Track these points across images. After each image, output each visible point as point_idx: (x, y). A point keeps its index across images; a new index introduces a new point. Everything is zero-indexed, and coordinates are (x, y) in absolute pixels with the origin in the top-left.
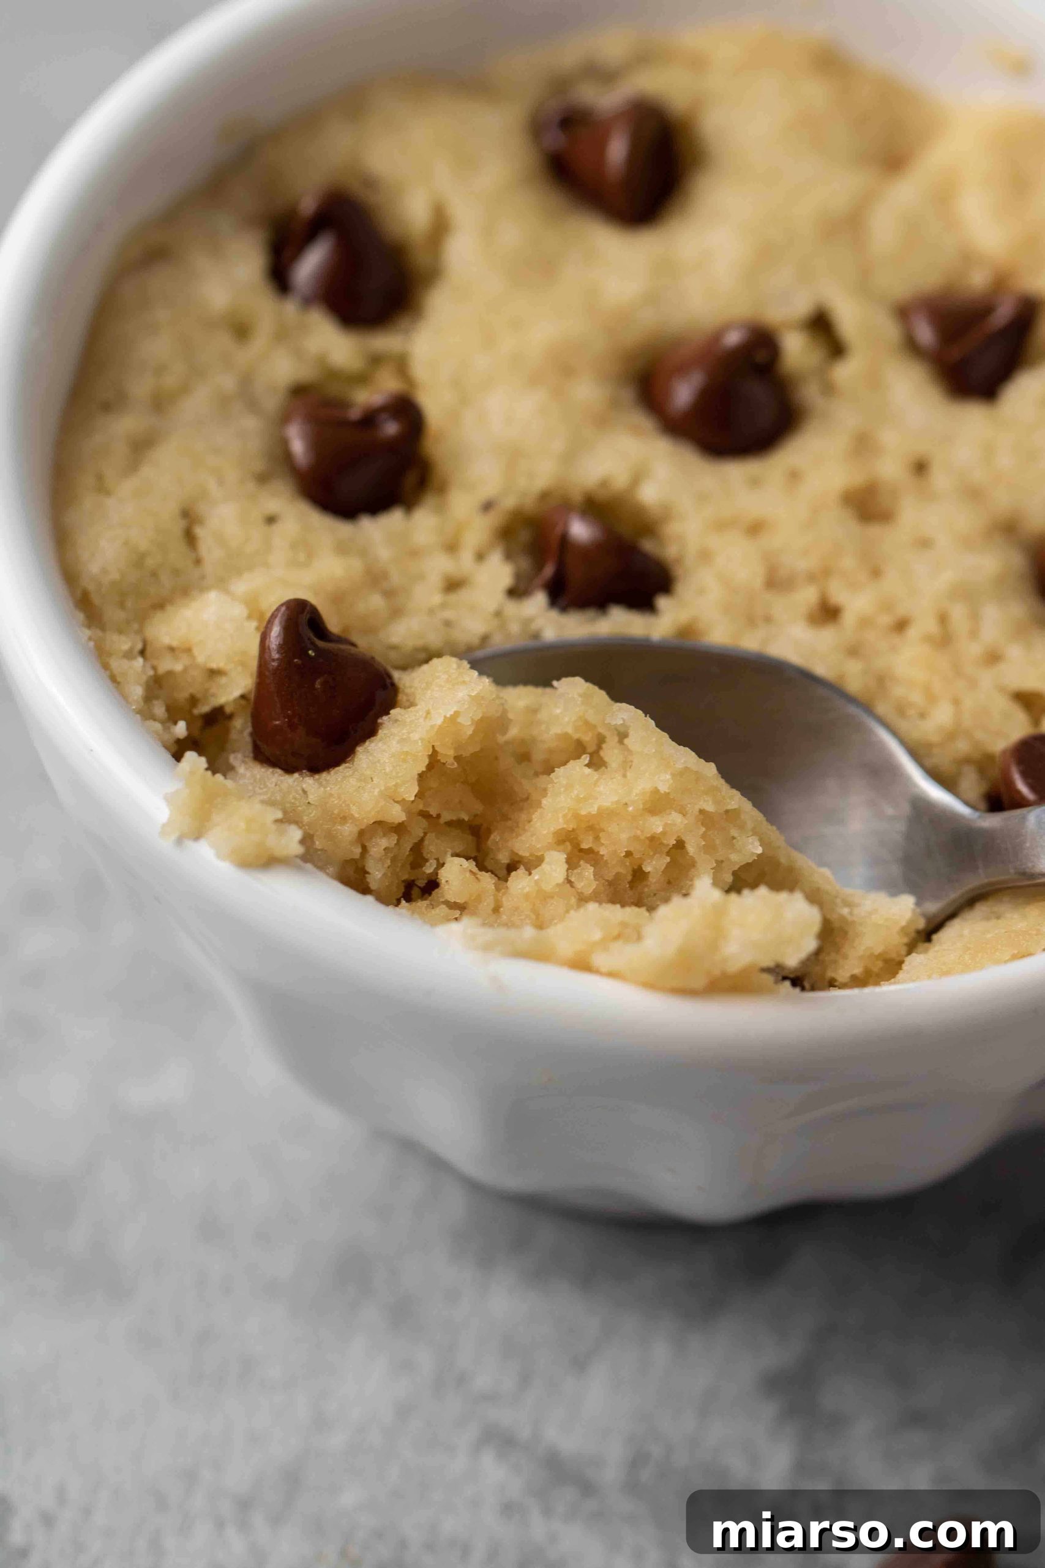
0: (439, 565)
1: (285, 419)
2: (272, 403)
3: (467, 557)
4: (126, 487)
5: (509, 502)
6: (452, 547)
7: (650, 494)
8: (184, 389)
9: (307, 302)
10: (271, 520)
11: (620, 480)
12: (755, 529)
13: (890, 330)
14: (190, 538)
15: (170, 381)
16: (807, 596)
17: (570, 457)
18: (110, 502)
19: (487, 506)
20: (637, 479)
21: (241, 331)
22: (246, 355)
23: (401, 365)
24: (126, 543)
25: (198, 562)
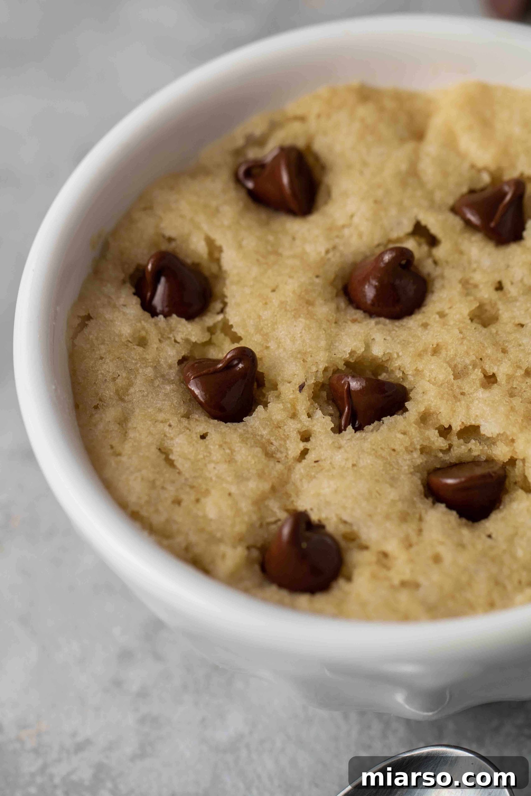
0: (292, 427)
1: (185, 381)
2: (173, 373)
3: (304, 417)
4: (127, 447)
5: (312, 381)
6: (294, 416)
7: (377, 351)
8: (131, 384)
9: (167, 315)
10: (203, 437)
11: (361, 350)
12: (436, 351)
13: (456, 222)
14: (171, 463)
15: (121, 383)
16: (477, 375)
17: (330, 347)
18: (124, 459)
19: (301, 387)
20: (368, 346)
21: (143, 342)
22: (150, 354)
23: (226, 328)
24: (142, 479)
25: (179, 473)
